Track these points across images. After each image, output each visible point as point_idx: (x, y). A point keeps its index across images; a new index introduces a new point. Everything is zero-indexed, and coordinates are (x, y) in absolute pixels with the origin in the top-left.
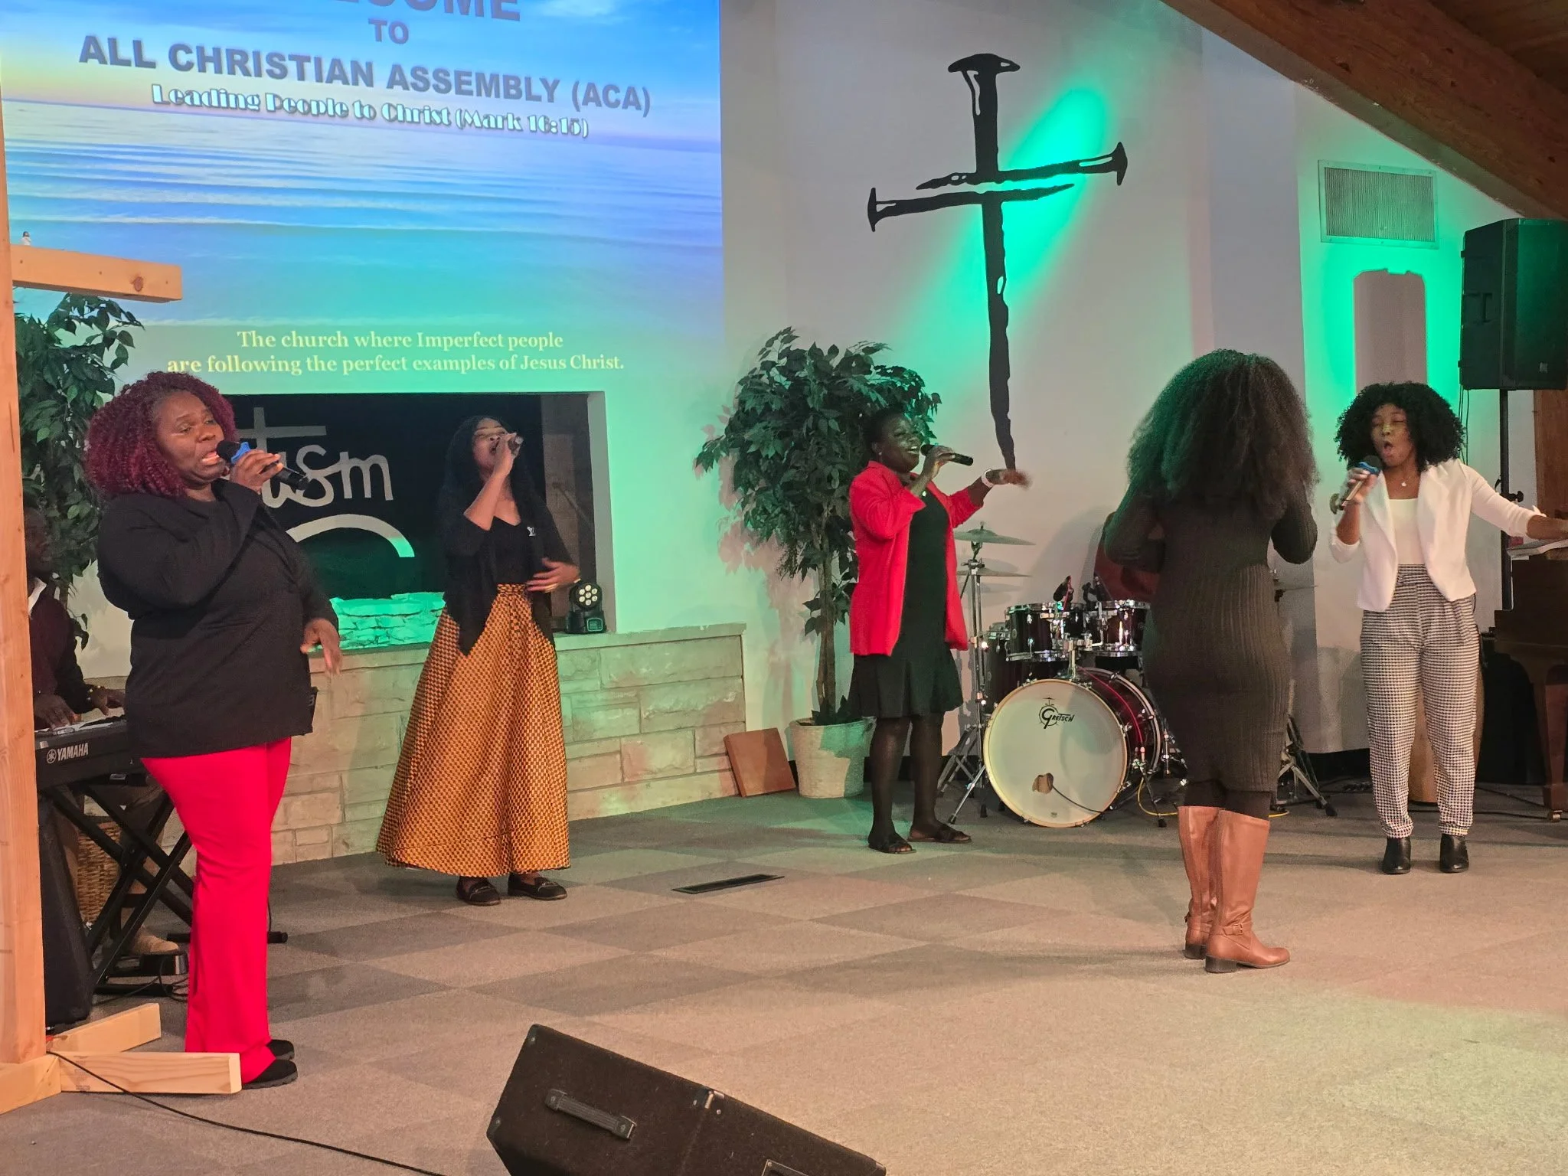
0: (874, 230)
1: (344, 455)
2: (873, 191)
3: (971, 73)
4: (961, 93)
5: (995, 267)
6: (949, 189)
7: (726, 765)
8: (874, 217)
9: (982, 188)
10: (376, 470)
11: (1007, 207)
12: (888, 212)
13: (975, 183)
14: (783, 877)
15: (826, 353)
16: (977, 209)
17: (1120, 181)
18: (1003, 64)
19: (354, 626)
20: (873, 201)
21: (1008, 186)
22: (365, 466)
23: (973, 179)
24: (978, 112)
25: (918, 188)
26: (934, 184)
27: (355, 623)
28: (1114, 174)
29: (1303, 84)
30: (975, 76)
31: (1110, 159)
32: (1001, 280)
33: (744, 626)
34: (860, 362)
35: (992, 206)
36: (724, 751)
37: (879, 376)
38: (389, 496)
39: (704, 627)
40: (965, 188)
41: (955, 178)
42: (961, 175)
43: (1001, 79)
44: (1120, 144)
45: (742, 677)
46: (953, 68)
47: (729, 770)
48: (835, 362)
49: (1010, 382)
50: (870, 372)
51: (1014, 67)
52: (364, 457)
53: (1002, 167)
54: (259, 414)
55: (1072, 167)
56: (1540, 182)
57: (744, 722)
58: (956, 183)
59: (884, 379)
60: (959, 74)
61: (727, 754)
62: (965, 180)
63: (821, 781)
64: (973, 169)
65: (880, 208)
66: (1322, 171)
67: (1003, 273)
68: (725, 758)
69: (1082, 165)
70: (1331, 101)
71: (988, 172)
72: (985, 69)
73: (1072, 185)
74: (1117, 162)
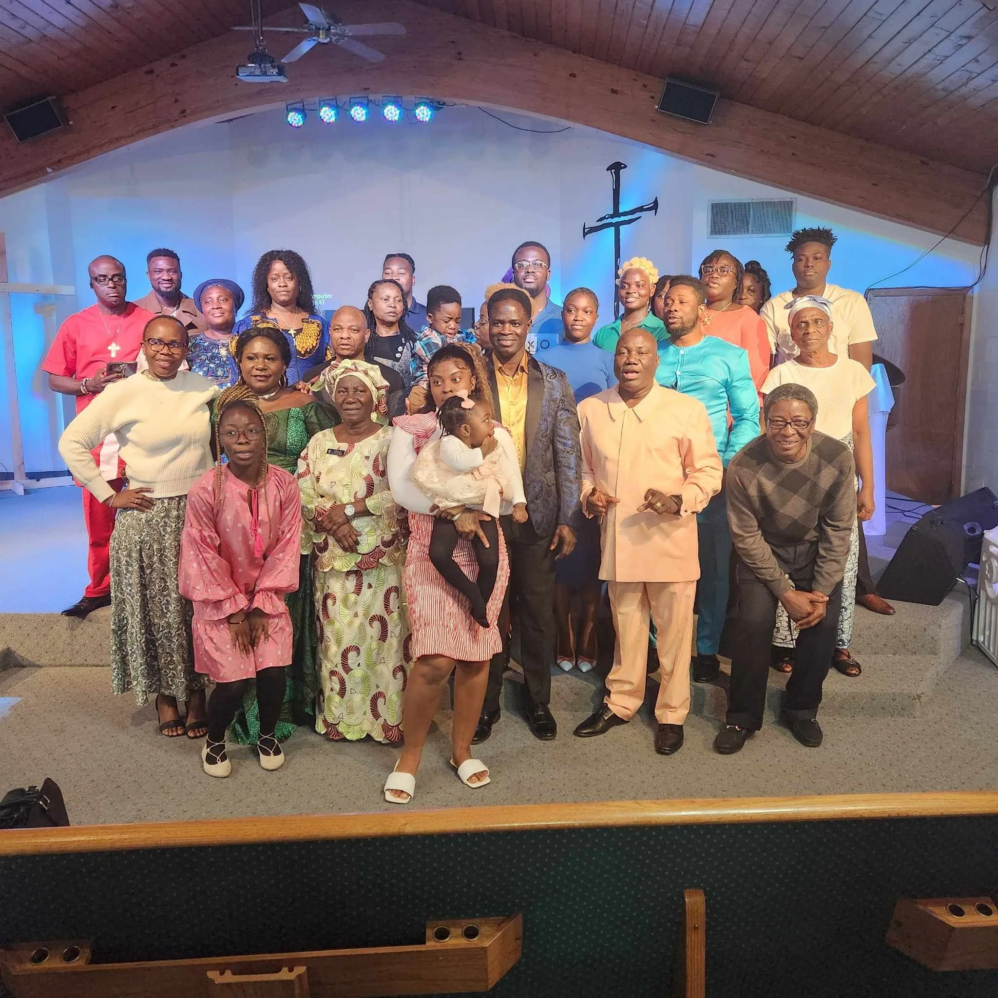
0: (584, 240)
2: (584, 224)
3: (613, 171)
4: (610, 180)
5: (617, 253)
6: (605, 221)
8: (585, 235)
9: (615, 220)
11: (622, 228)
12: (589, 232)
16: (613, 229)
17: (655, 214)
18: (623, 166)
20: (584, 228)
21: (623, 218)
23: (612, 216)
24: (614, 189)
25: (598, 221)
26: (601, 219)
28: (654, 211)
31: (653, 204)
35: (617, 226)
40: (610, 220)
42: (609, 215)
43: (622, 171)
44: (656, 198)
46: (608, 169)
51: (625, 167)
53: (621, 211)
55: (641, 209)
58: (607, 219)
60: (609, 172)
62: (609, 218)
64: (611, 212)
65: (586, 230)
66: (710, 205)
69: (644, 207)
71: (616, 213)
72: (616, 168)
73: (640, 217)
74: (655, 206)
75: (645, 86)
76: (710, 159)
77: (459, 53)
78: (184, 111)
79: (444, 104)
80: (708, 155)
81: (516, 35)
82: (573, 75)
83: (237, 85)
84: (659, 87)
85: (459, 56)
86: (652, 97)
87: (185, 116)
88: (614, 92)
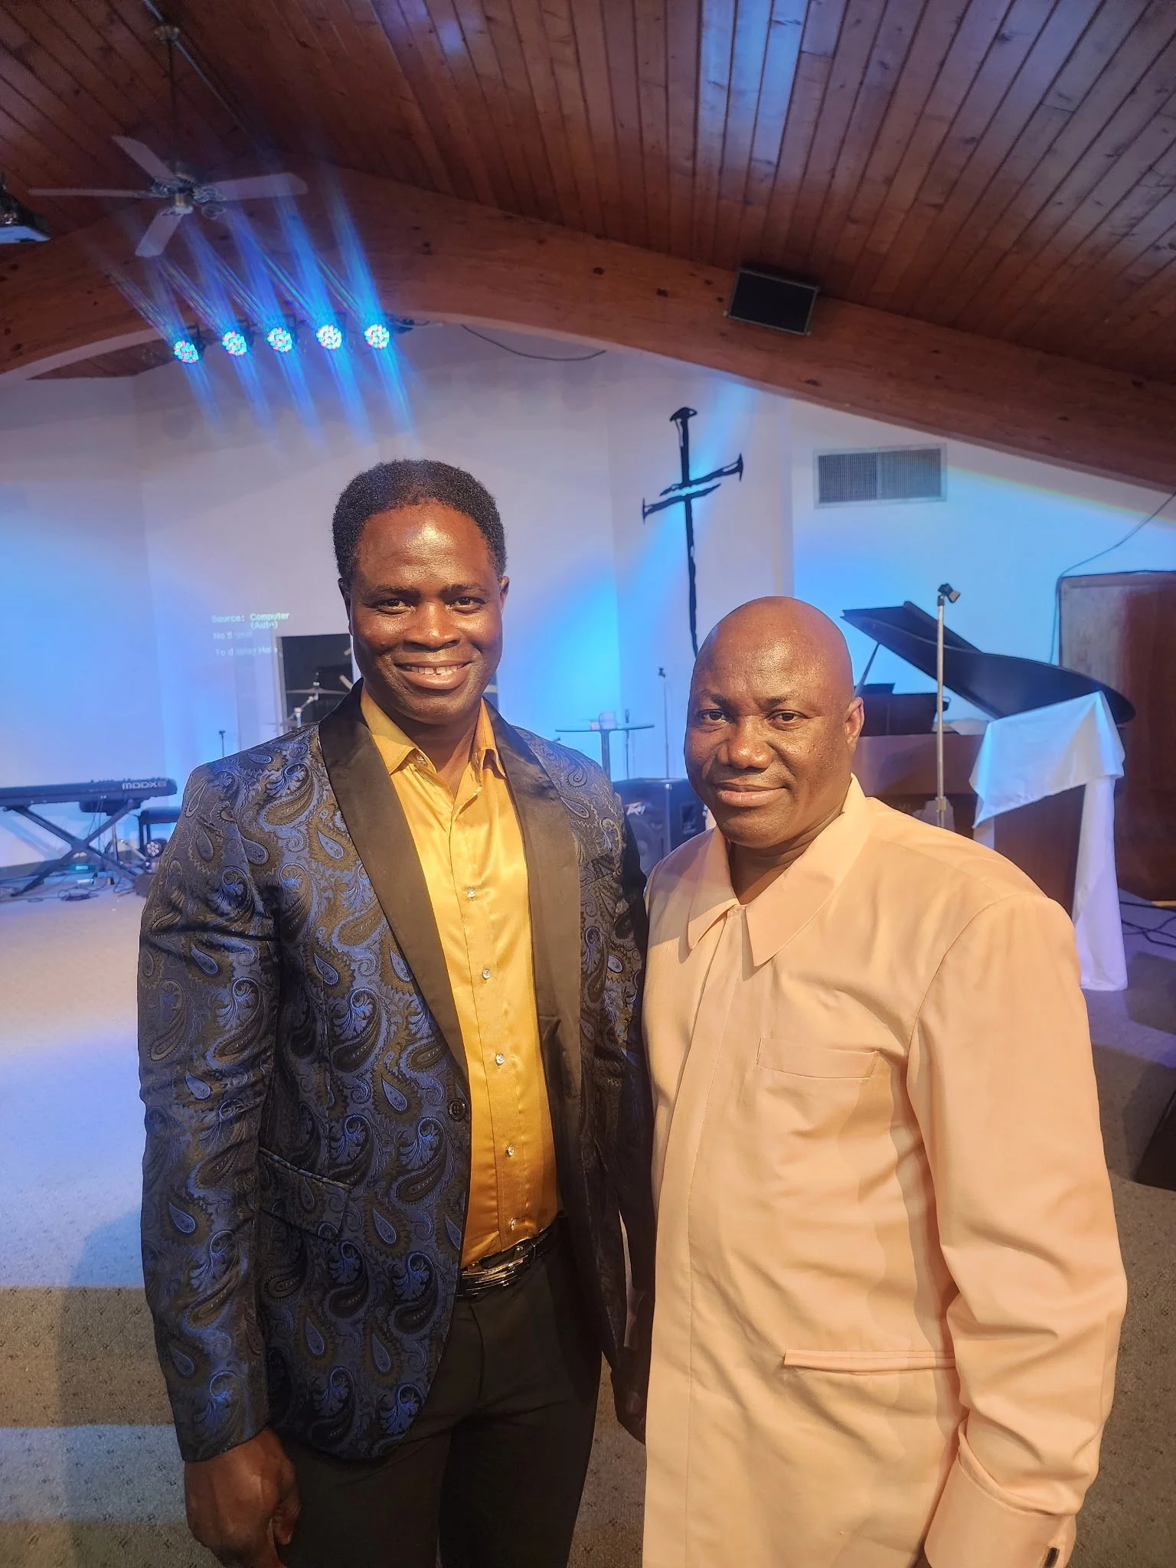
0: (644, 523)
2: (644, 500)
3: (679, 421)
4: (675, 435)
5: (690, 542)
6: (671, 495)
8: (645, 515)
9: (684, 492)
11: (695, 502)
12: (651, 511)
13: (681, 489)
16: (681, 505)
17: (740, 479)
18: (691, 413)
20: (644, 507)
21: (695, 489)
23: (681, 486)
24: (682, 446)
25: (662, 494)
26: (666, 492)
28: (738, 474)
30: (680, 423)
31: (736, 465)
35: (688, 499)
40: (677, 493)
41: (673, 488)
42: (675, 486)
43: (691, 421)
44: (740, 455)
46: (671, 420)
51: (695, 413)
53: (692, 478)
55: (719, 473)
58: (674, 490)
60: (673, 422)
62: (677, 489)
64: (679, 480)
65: (646, 510)
69: (725, 470)
71: (686, 482)
72: (683, 415)
73: (720, 484)
74: (739, 467)
75: (708, 283)
76: (812, 389)
77: (427, 245)
78: (19, 346)
79: (412, 322)
80: (808, 382)
81: (510, 214)
82: (599, 271)
83: (95, 303)
84: (727, 282)
85: (427, 249)
86: (720, 300)
87: (21, 354)
88: (662, 293)
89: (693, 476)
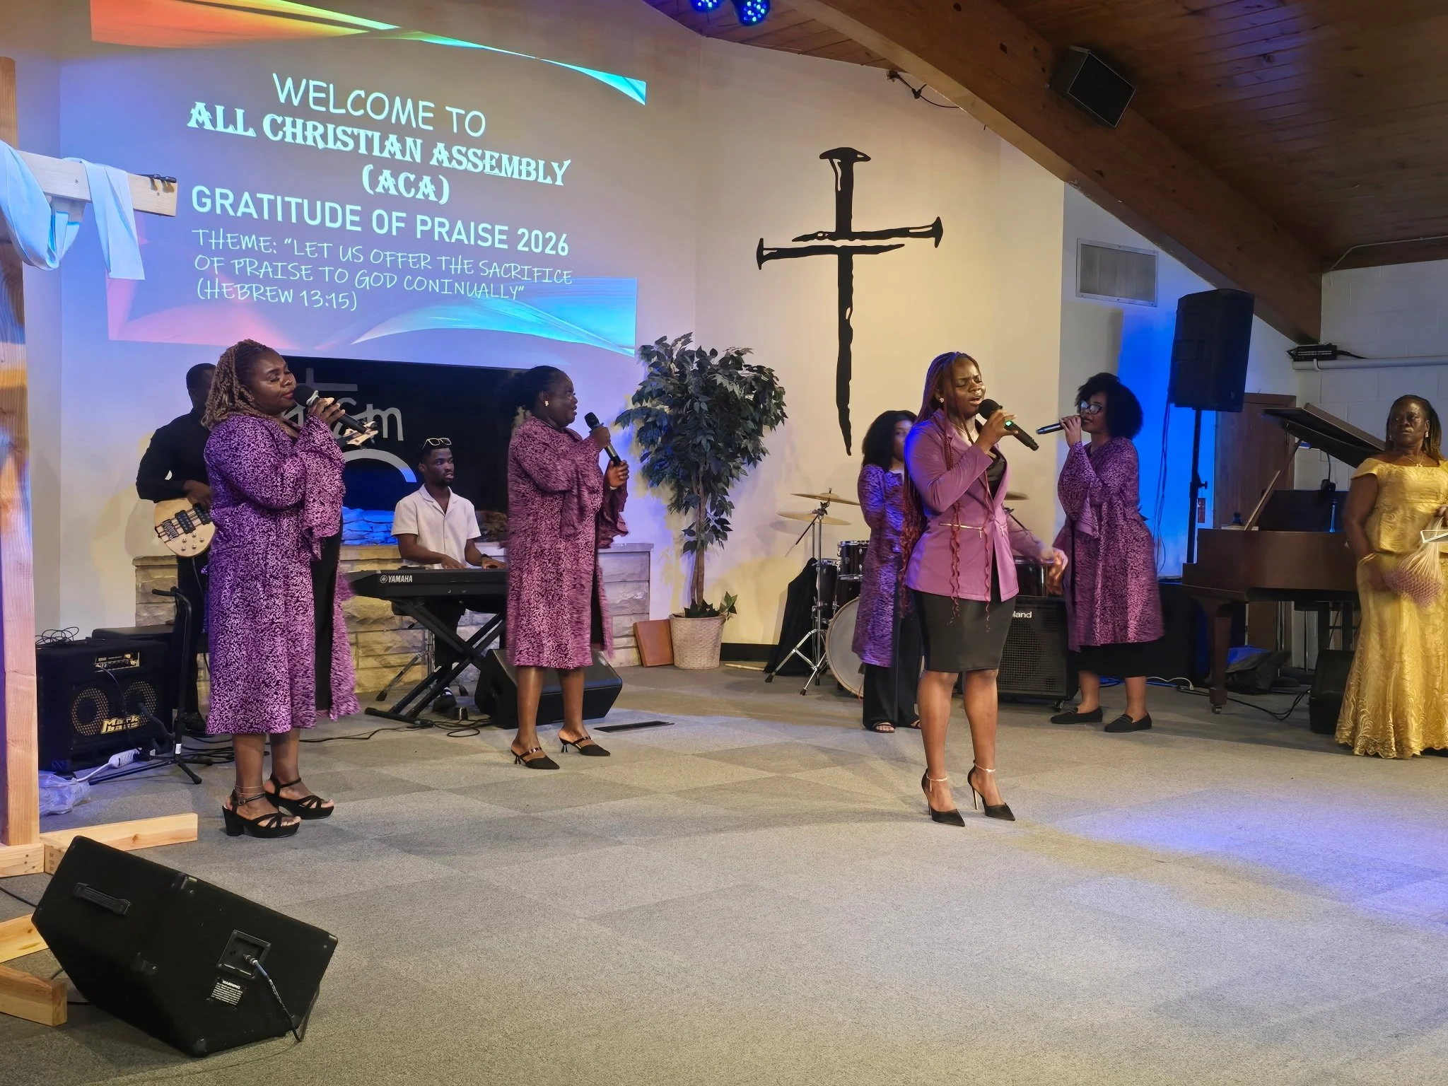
0: (760, 268)
1: (370, 406)
2: (762, 240)
3: (836, 161)
4: (828, 176)
5: (845, 299)
6: (815, 242)
7: (633, 644)
8: (761, 259)
9: (839, 243)
10: (392, 419)
11: (856, 258)
12: (771, 257)
13: (834, 239)
14: (673, 724)
15: (708, 354)
16: (833, 259)
17: (936, 245)
18: (859, 156)
19: (371, 530)
20: (761, 248)
21: (858, 243)
22: (384, 415)
23: (832, 236)
24: (839, 189)
25: (793, 240)
26: (805, 238)
27: (372, 528)
28: (933, 240)
29: (1070, 183)
30: (838, 163)
31: (931, 228)
32: (849, 310)
33: (652, 546)
34: (734, 361)
35: (846, 253)
36: (632, 634)
37: (748, 372)
38: (400, 438)
39: (624, 544)
40: (827, 242)
41: (821, 235)
42: (824, 233)
43: (857, 166)
44: (938, 219)
45: (649, 581)
46: (823, 156)
47: (636, 647)
48: (715, 361)
49: (851, 383)
50: (742, 369)
51: (866, 158)
52: (384, 409)
53: (854, 229)
54: (310, 373)
55: (904, 232)
56: (1230, 264)
57: (648, 614)
58: (821, 238)
59: (752, 374)
60: (827, 161)
61: (634, 636)
62: (826, 238)
63: (686, 656)
64: (833, 229)
65: (765, 253)
66: (1080, 246)
67: (851, 306)
68: (633, 638)
69: (911, 231)
70: (1088, 197)
71: (843, 228)
72: (846, 159)
73: (903, 245)
74: (936, 231)
76: (1100, 179)
88: (1004, 49)
89: (856, 227)
